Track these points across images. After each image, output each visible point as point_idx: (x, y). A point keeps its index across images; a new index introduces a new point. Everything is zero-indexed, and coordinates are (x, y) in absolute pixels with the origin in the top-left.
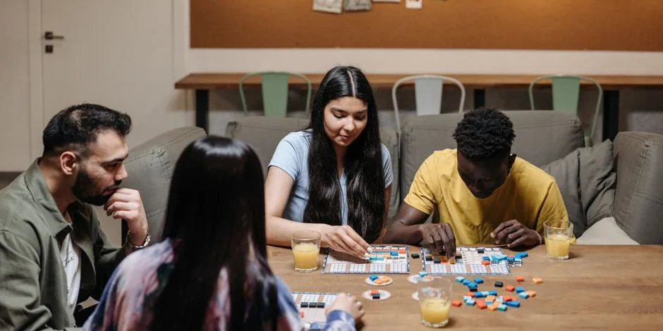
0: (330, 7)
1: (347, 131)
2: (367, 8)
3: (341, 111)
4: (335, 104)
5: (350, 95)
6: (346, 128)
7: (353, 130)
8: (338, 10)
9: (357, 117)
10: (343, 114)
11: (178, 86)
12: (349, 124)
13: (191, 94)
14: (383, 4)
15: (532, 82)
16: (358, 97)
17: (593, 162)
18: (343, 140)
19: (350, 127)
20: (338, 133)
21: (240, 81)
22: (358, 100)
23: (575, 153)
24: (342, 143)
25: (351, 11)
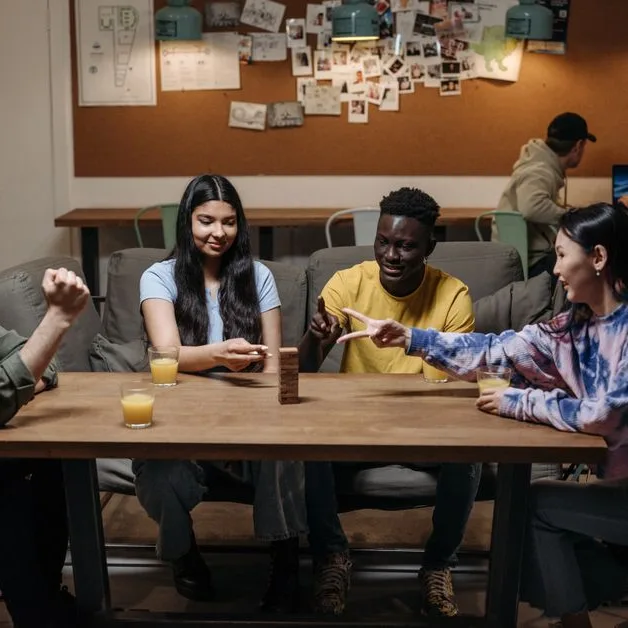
0: (251, 123)
1: (216, 238)
2: (299, 123)
3: (208, 217)
4: (201, 211)
5: (216, 198)
6: (214, 234)
7: (223, 237)
8: (262, 127)
9: (225, 221)
10: (210, 220)
11: (59, 222)
12: (217, 229)
13: (76, 231)
14: (319, 119)
15: (478, 216)
16: (225, 200)
17: (525, 298)
18: (214, 249)
19: (219, 233)
20: (205, 240)
21: (135, 217)
22: (225, 204)
23: (508, 288)
24: (213, 253)
25: (277, 127)
